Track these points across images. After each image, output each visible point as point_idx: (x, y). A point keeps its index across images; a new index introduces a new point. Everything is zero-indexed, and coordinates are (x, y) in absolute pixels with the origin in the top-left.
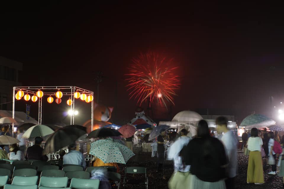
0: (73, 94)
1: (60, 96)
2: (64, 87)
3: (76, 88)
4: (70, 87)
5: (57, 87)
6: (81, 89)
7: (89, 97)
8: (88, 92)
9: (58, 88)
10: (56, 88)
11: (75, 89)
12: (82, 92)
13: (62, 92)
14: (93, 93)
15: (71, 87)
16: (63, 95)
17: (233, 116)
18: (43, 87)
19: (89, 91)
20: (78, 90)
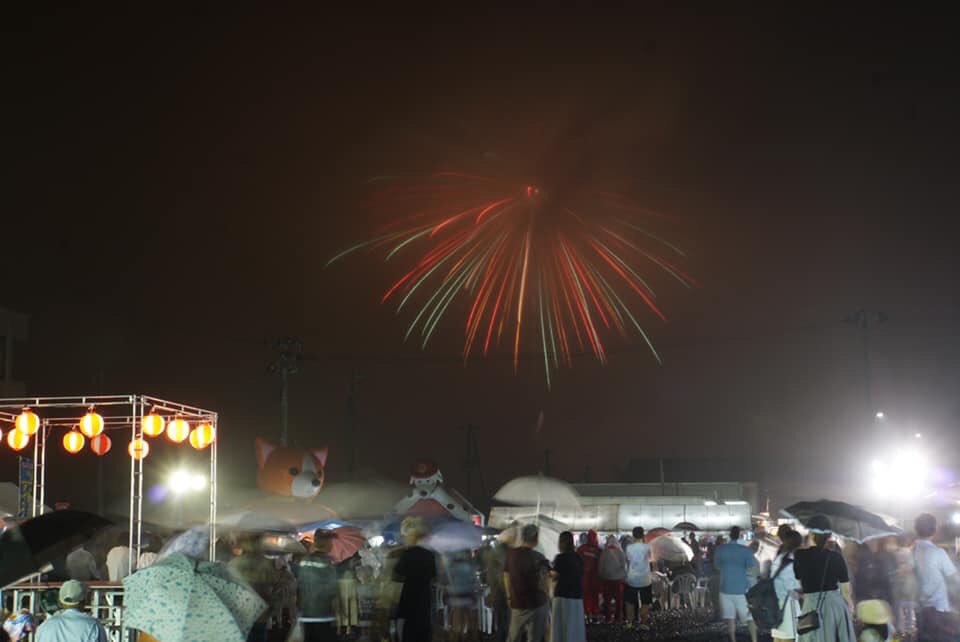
0: (138, 420)
1: (95, 429)
2: (110, 400)
3: (149, 401)
4: (128, 399)
5: (84, 399)
6: (168, 406)
7: (201, 429)
8: (197, 412)
9: (87, 401)
10: (81, 401)
11: (148, 404)
12: (174, 413)
13: (102, 415)
14: (216, 414)
15: (131, 400)
16: (105, 426)
17: (753, 485)
18: (37, 400)
19: (200, 410)
20: (156, 406)
